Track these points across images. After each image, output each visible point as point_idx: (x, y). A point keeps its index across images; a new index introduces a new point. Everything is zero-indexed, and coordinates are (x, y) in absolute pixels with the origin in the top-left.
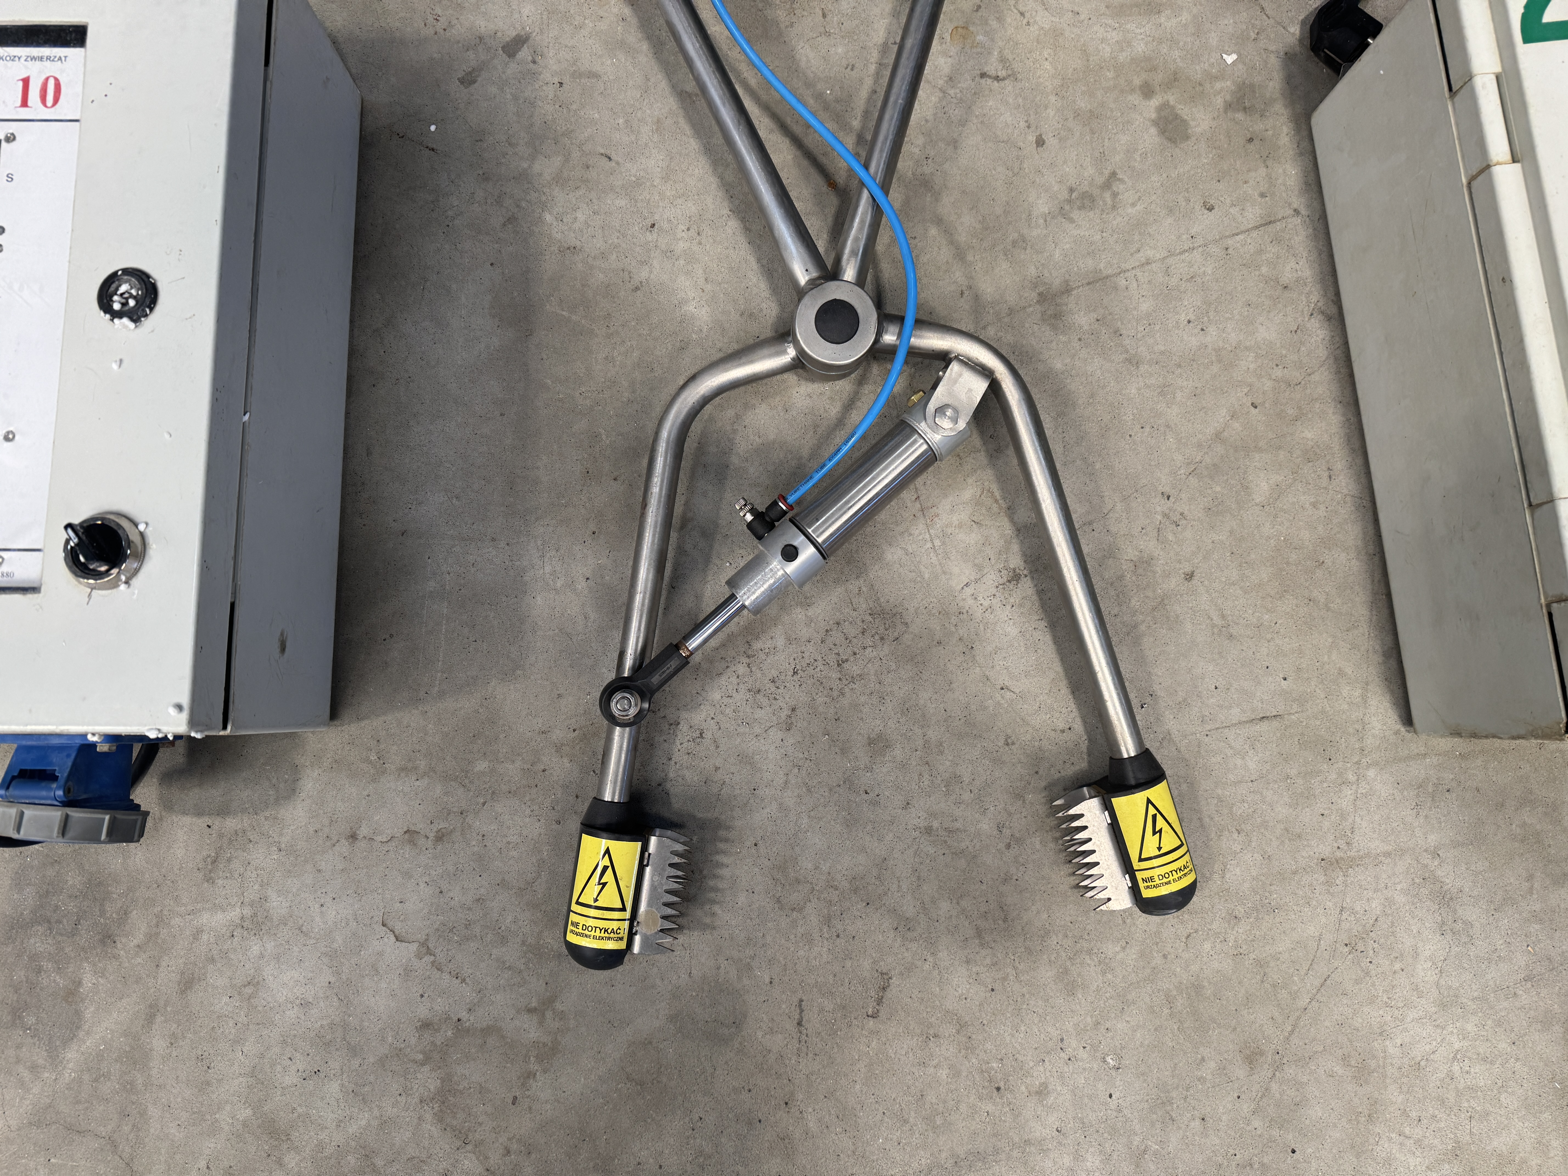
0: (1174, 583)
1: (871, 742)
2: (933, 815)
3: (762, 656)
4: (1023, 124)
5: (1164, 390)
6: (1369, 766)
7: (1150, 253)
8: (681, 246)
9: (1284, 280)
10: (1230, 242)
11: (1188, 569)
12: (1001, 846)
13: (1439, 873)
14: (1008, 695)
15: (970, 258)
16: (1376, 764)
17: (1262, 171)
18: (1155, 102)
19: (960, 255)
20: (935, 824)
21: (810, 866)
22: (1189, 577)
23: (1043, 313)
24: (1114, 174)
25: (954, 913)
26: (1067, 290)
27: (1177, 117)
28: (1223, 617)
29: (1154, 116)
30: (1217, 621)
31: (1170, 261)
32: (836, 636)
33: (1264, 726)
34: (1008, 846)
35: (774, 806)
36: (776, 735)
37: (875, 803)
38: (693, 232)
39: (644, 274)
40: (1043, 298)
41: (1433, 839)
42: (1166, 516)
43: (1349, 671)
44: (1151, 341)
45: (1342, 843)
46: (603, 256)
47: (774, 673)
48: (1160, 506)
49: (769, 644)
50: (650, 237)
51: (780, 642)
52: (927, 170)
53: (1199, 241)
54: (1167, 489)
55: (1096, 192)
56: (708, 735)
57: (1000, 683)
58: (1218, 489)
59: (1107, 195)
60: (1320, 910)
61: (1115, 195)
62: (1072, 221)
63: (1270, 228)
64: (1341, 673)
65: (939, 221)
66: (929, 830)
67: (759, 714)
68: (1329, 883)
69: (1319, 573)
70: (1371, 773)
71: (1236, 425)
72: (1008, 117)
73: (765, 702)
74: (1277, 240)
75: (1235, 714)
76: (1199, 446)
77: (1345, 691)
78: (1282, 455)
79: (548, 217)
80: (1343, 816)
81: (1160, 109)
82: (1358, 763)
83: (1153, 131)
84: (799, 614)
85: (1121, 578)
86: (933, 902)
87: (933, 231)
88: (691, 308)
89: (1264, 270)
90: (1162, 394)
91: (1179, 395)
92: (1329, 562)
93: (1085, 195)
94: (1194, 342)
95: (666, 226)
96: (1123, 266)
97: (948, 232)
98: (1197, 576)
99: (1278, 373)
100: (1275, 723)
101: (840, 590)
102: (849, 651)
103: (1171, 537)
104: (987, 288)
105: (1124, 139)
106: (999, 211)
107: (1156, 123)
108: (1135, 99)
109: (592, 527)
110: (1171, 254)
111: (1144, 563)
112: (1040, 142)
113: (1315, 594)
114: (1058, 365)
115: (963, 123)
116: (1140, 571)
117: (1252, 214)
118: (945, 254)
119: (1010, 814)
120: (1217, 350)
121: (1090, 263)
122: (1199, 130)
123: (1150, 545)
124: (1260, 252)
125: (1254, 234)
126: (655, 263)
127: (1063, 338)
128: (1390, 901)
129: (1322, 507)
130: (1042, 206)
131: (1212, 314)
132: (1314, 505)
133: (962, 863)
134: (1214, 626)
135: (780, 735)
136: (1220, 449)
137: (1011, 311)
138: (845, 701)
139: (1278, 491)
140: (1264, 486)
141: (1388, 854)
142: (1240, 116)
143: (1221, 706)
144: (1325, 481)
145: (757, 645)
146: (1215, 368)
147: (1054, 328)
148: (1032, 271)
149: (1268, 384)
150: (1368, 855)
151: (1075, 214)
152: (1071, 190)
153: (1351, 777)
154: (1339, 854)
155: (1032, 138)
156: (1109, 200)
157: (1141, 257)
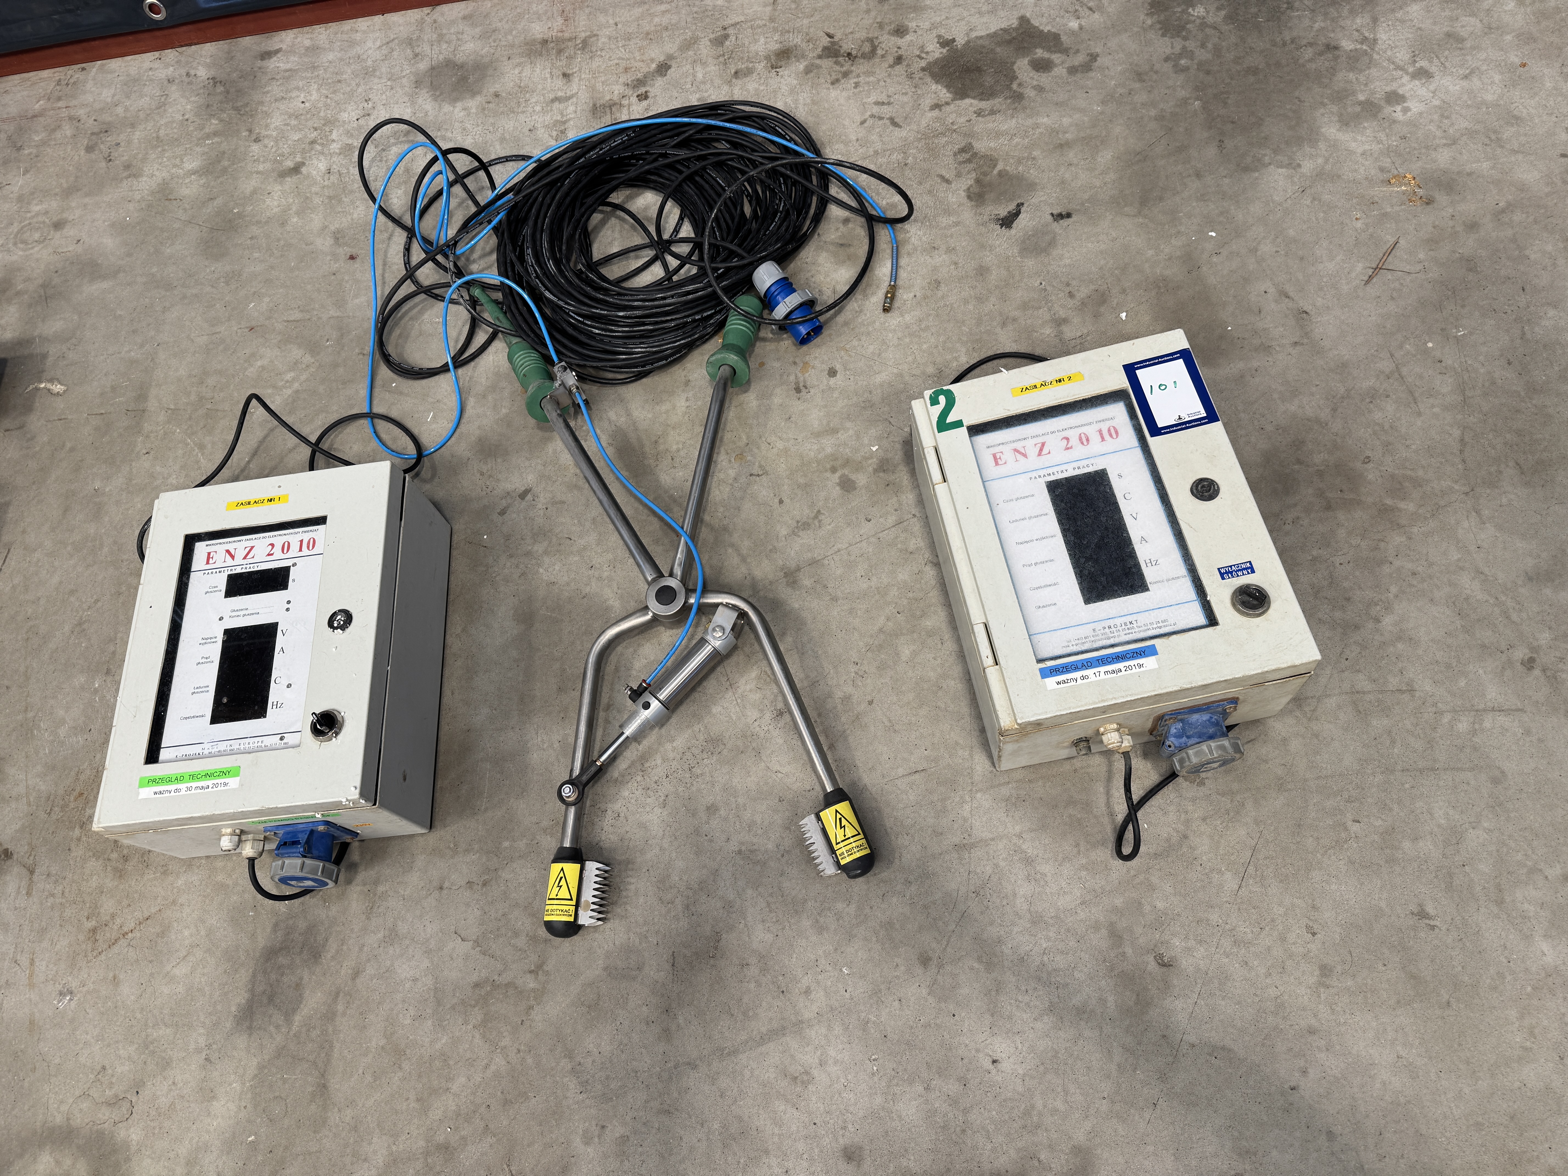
0: (863, 706)
1: (708, 808)
2: (742, 843)
3: (650, 770)
4: (772, 495)
5: (851, 611)
6: (977, 791)
7: (840, 546)
8: (606, 574)
9: (910, 550)
10: (880, 535)
11: (870, 699)
12: (779, 856)
13: (1024, 847)
14: (780, 775)
15: (749, 560)
16: (980, 790)
17: (895, 499)
18: (838, 475)
19: (744, 560)
20: (743, 848)
21: (677, 879)
22: (871, 703)
23: (787, 582)
24: (819, 511)
25: (755, 895)
26: (798, 569)
27: (849, 480)
28: (890, 721)
29: (838, 481)
30: (887, 724)
31: (850, 548)
32: (688, 755)
33: (917, 776)
34: (783, 856)
35: (658, 848)
36: (657, 811)
37: (711, 841)
38: (611, 567)
39: (588, 589)
40: (786, 575)
41: (1018, 829)
42: (856, 673)
43: (961, 742)
44: (843, 588)
45: (966, 835)
46: (568, 584)
47: (657, 778)
48: (853, 669)
49: (653, 763)
50: (590, 572)
51: (659, 762)
52: (725, 523)
53: (865, 537)
54: (856, 660)
55: (810, 521)
56: (622, 815)
57: (775, 769)
58: (883, 656)
59: (816, 522)
60: (957, 874)
61: (820, 521)
62: (799, 536)
63: (900, 525)
64: (957, 743)
65: (732, 545)
66: (740, 852)
67: (649, 800)
68: (961, 859)
69: (940, 693)
70: (979, 795)
71: (890, 624)
72: (764, 493)
73: (651, 793)
74: (905, 530)
75: (901, 771)
76: (872, 636)
77: (960, 752)
78: (915, 635)
79: (541, 570)
80: (965, 820)
81: (840, 478)
82: (971, 790)
83: (838, 488)
84: (668, 746)
85: (835, 708)
86: (743, 890)
87: (730, 550)
88: (611, 602)
89: (899, 546)
90: (850, 613)
91: (859, 612)
92: (945, 686)
93: (804, 524)
94: (865, 586)
95: (598, 566)
96: (826, 554)
97: (737, 550)
98: (875, 701)
99: (910, 595)
100: (923, 774)
101: (690, 731)
102: (695, 762)
103: (860, 684)
104: (758, 573)
105: (823, 494)
106: (762, 537)
107: (839, 484)
108: (828, 474)
109: (562, 715)
110: (851, 545)
111: (847, 699)
112: (781, 502)
113: (939, 704)
114: (796, 606)
115: (742, 498)
116: (845, 703)
117: (892, 519)
118: (735, 560)
119: (783, 838)
120: (878, 588)
121: (810, 555)
122: (861, 484)
123: (849, 689)
124: (897, 537)
125: (893, 529)
126: (593, 584)
127: (798, 593)
128: (996, 866)
129: (939, 659)
130: (784, 531)
131: (873, 571)
132: (935, 659)
133: (758, 868)
134: (886, 726)
135: (660, 810)
136: (882, 637)
137: (771, 583)
138: (694, 789)
139: (915, 654)
140: (907, 652)
141: (993, 839)
142: (881, 474)
143: (892, 768)
144: (940, 646)
145: (647, 765)
146: (877, 597)
147: (793, 588)
148: (781, 563)
149: (905, 602)
150: (981, 841)
151: (801, 533)
152: (798, 522)
153: (967, 798)
154: (965, 842)
155: (777, 500)
156: (817, 524)
157: (835, 548)
